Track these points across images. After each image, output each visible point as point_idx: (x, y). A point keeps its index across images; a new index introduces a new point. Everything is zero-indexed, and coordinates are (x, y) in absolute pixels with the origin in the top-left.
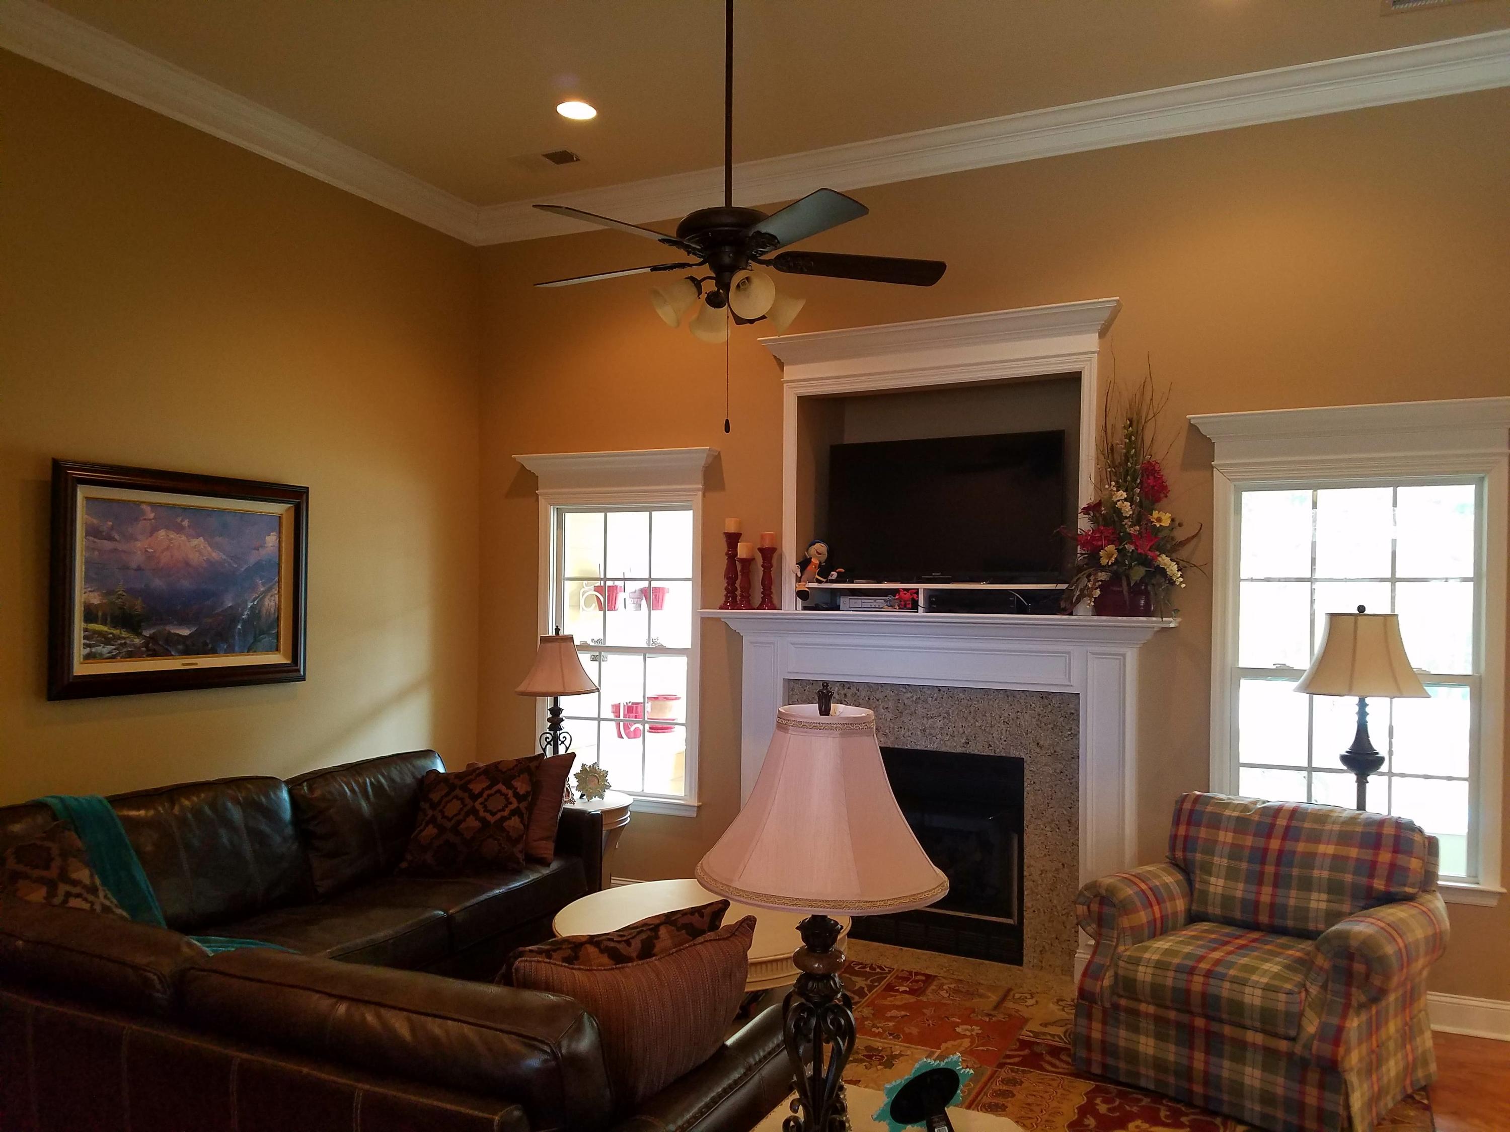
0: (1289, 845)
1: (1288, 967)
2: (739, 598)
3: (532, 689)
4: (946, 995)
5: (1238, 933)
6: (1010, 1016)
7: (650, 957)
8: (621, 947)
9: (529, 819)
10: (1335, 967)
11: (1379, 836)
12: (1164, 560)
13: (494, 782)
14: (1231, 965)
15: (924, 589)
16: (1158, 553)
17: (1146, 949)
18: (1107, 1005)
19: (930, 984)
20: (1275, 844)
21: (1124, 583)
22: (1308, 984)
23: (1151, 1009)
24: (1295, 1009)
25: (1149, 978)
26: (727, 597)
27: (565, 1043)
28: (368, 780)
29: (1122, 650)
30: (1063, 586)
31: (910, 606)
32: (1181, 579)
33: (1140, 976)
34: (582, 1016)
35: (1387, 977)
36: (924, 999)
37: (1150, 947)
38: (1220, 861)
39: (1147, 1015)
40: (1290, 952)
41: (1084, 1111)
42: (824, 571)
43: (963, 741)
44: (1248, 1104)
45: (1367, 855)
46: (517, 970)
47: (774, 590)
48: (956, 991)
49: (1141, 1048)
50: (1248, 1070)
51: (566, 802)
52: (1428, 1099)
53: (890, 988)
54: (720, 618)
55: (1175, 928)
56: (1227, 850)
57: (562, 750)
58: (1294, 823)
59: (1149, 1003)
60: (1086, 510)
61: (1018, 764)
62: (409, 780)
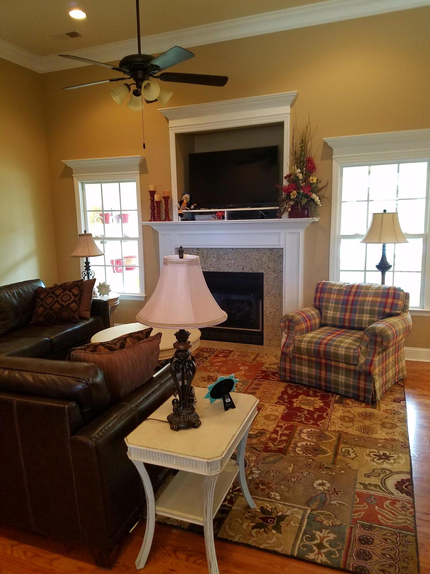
0: (356, 298)
1: (354, 341)
2: (156, 217)
3: (76, 255)
4: (236, 357)
5: (338, 330)
6: (258, 362)
7: (123, 348)
8: (113, 346)
9: (80, 303)
10: (371, 340)
11: (388, 293)
12: (314, 196)
13: (65, 290)
14: (334, 341)
15: (227, 211)
16: (312, 193)
17: (304, 337)
18: (291, 356)
19: (231, 354)
20: (351, 298)
21: (299, 205)
22: (361, 346)
23: (307, 357)
24: (357, 355)
25: (305, 347)
26: (151, 217)
27: (91, 379)
28: (15, 291)
29: (298, 231)
30: (277, 208)
31: (221, 218)
32: (320, 203)
33: (302, 346)
34: (97, 370)
35: (389, 342)
36: (228, 358)
37: (306, 336)
38: (332, 305)
39: (305, 359)
40: (356, 335)
41: (283, 393)
42: (189, 205)
43: (242, 268)
44: (340, 388)
45: (384, 300)
46: (72, 355)
47: (170, 213)
48: (240, 355)
49: (303, 371)
50: (340, 376)
51: (94, 297)
52: (403, 383)
53: (217, 356)
54: (149, 225)
55: (315, 329)
56: (334, 301)
57: (91, 278)
58: (358, 290)
59: (306, 355)
60: (286, 177)
61: (262, 274)
62: (31, 291)
